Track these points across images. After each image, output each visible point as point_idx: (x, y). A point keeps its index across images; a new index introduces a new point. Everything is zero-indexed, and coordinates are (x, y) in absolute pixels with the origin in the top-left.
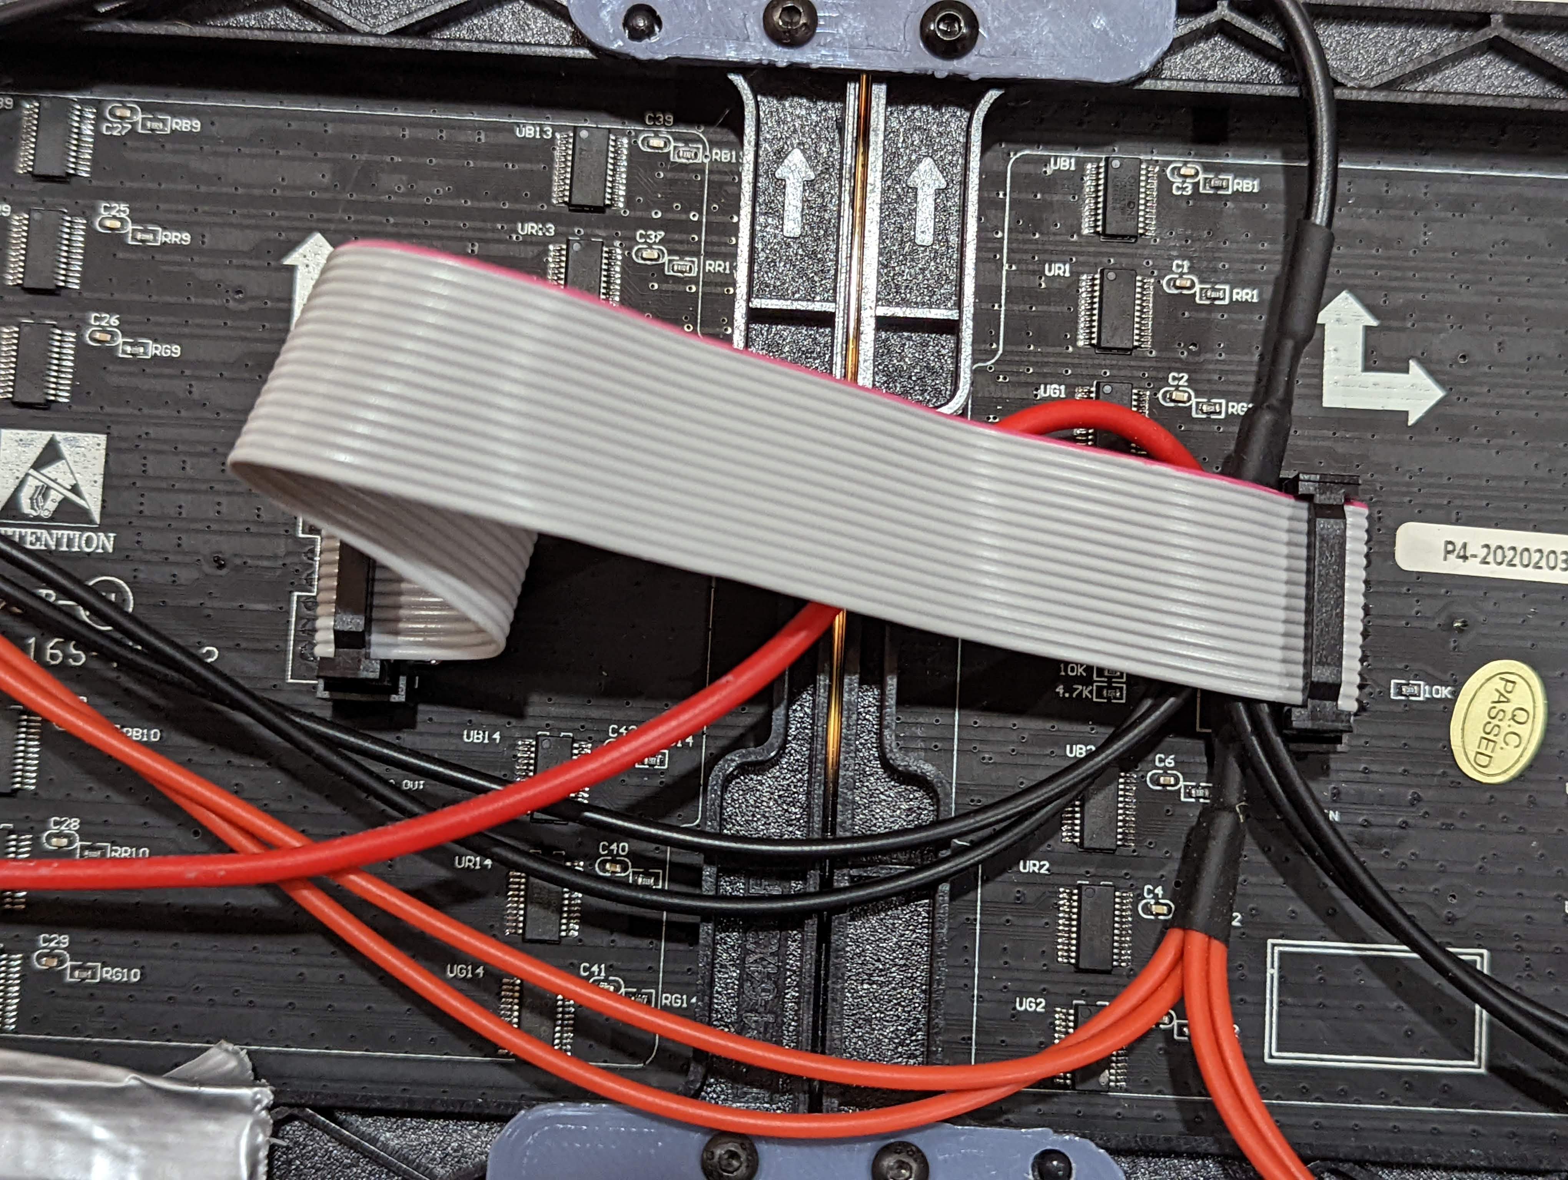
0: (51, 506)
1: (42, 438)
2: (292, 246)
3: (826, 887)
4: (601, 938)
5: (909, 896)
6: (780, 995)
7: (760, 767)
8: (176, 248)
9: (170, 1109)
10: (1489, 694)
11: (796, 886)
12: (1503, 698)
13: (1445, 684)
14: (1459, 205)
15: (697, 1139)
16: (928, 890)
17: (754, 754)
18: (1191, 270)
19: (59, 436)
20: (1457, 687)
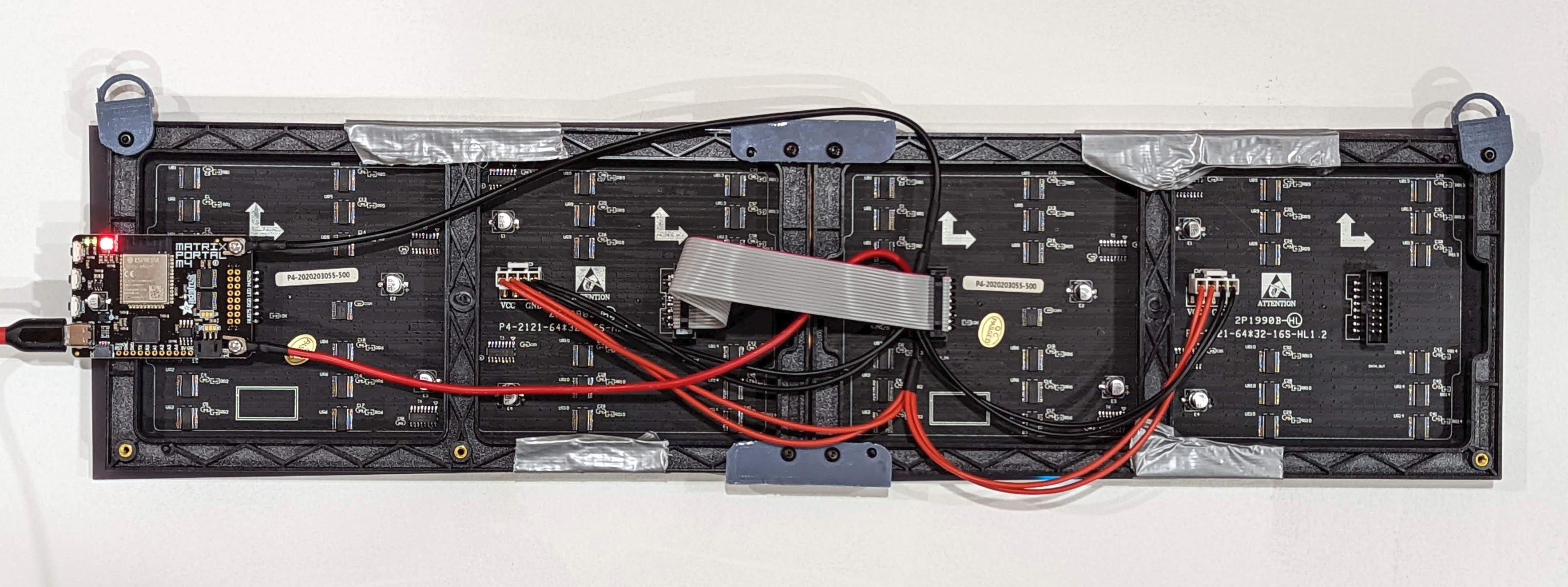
0: (592, 287)
1: (588, 268)
2: (653, 211)
3: (811, 383)
4: (749, 400)
5: (832, 385)
6: (799, 412)
7: (791, 352)
8: (621, 213)
9: (643, 448)
10: (989, 323)
11: (802, 383)
12: (993, 324)
13: (976, 320)
14: (980, 185)
15: (779, 449)
16: (837, 383)
17: (790, 349)
18: (905, 207)
19: (593, 268)
20: (980, 321)
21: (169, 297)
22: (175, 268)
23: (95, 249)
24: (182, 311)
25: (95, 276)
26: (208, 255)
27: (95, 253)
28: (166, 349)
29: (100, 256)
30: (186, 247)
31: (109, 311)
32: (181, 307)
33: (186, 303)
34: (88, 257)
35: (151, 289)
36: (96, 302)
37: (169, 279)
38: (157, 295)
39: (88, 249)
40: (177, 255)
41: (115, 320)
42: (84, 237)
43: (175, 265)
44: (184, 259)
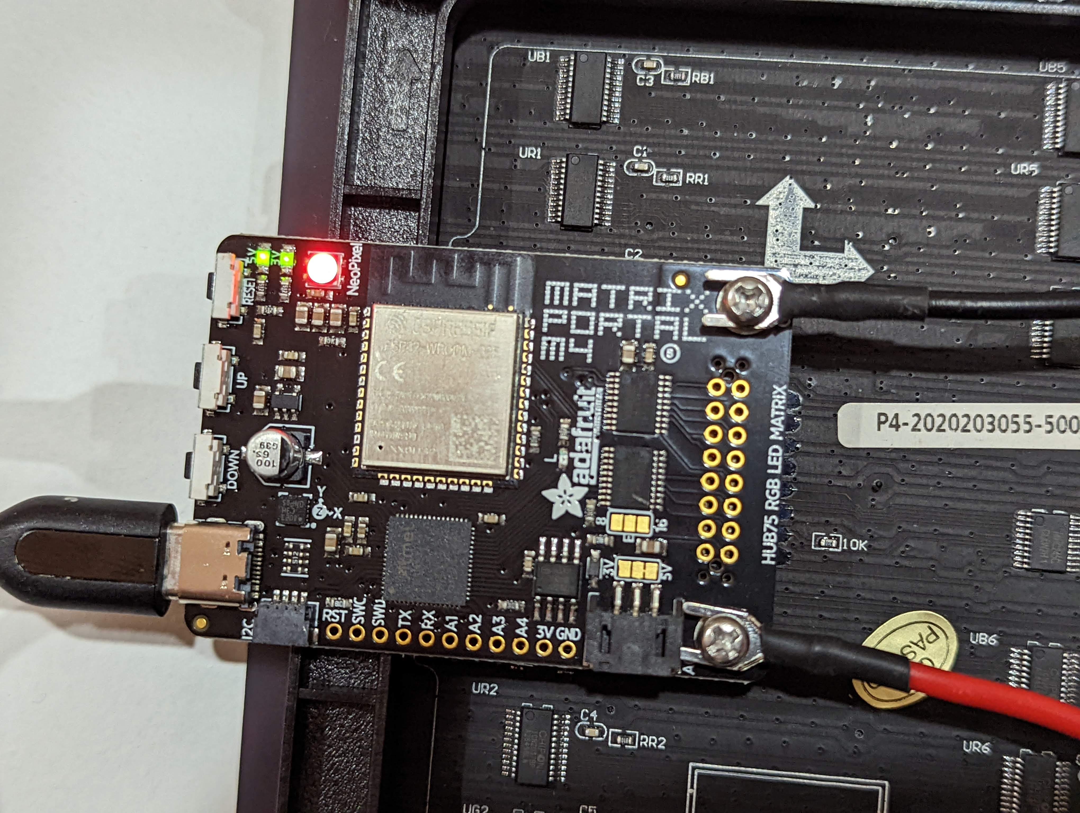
21: (511, 456)
22: (536, 362)
23: (285, 281)
24: (550, 505)
25: (280, 370)
26: (648, 327)
27: (285, 295)
28: (486, 631)
29: (302, 308)
30: (577, 294)
31: (313, 490)
32: (549, 494)
33: (564, 479)
34: (263, 309)
35: (456, 427)
36: (276, 455)
37: (515, 397)
38: (475, 449)
39: (263, 280)
40: (547, 320)
41: (329, 522)
42: (256, 241)
43: (536, 352)
44: (568, 336)
